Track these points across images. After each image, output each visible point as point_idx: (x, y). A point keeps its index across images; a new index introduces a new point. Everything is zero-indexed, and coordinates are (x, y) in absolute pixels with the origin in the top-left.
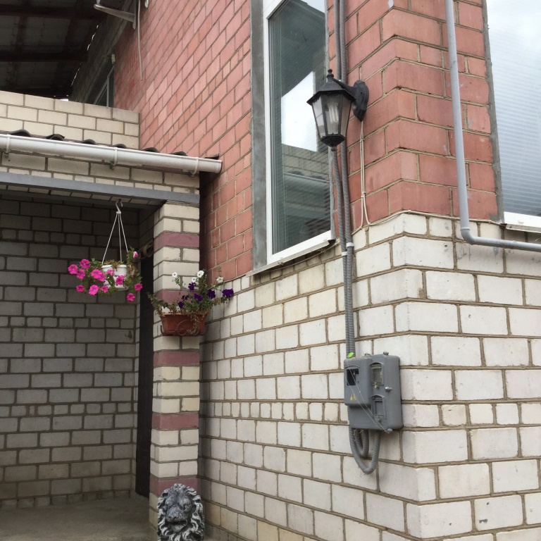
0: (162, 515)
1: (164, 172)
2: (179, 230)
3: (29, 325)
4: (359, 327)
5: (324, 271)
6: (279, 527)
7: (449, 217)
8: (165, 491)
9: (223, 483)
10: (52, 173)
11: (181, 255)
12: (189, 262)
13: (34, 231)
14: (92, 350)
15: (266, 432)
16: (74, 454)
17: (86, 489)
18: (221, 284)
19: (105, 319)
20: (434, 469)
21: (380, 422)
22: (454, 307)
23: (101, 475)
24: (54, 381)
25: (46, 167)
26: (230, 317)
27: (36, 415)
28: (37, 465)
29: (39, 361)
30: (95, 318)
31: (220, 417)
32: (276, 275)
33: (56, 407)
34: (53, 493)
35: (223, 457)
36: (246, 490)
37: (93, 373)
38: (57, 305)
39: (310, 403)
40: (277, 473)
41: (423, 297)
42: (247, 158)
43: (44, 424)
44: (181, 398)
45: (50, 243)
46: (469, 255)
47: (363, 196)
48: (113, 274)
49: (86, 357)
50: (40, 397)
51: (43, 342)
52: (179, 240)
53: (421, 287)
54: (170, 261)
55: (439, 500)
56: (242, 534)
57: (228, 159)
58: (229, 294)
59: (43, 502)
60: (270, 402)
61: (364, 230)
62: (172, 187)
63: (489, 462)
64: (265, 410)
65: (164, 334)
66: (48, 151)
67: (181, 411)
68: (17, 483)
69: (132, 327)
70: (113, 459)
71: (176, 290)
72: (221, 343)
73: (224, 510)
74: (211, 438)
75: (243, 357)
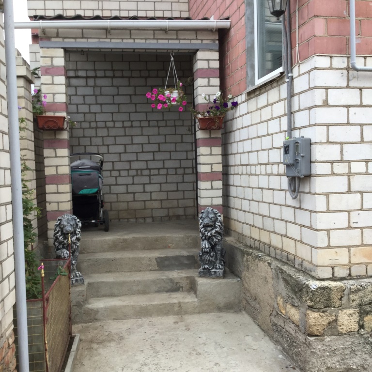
0: (201, 223)
1: (197, 31)
2: (207, 67)
3: (134, 126)
4: (294, 123)
5: (279, 90)
6: (260, 229)
7: (346, 56)
8: (202, 211)
9: (235, 209)
10: (134, 39)
11: (209, 82)
12: (213, 86)
13: (132, 71)
14: (169, 139)
15: (254, 181)
16: (163, 196)
17: (171, 214)
18: (231, 99)
19: (175, 120)
20: (326, 196)
21: (298, 172)
22: (345, 109)
23: (178, 207)
24: (149, 156)
25: (131, 37)
26: (236, 118)
27: (142, 175)
28: (145, 201)
29: (141, 146)
30: (169, 120)
31: (233, 174)
32: (257, 93)
33: (152, 171)
34: (153, 216)
35: (235, 195)
36: (245, 212)
37: (170, 152)
38: (147, 114)
39: (273, 165)
40: (259, 202)
41: (326, 104)
42: (243, 18)
43: (146, 180)
44: (211, 164)
45: (141, 77)
46: (356, 78)
47: (297, 45)
48: (170, 97)
49: (166, 143)
50: (142, 165)
51: (142, 135)
52: (207, 73)
53: (325, 98)
54: (202, 86)
55: (328, 211)
56: (244, 233)
57: (234, 19)
58: (235, 104)
59: (149, 220)
60: (255, 165)
61: (297, 65)
62: (202, 40)
63: (361, 193)
64: (253, 170)
65: (200, 129)
66: (130, 27)
67: (212, 171)
68: (135, 210)
69: (190, 124)
70: (184, 199)
71: (206, 103)
72: (233, 133)
73: (236, 222)
74: (230, 185)
75: (243, 141)
